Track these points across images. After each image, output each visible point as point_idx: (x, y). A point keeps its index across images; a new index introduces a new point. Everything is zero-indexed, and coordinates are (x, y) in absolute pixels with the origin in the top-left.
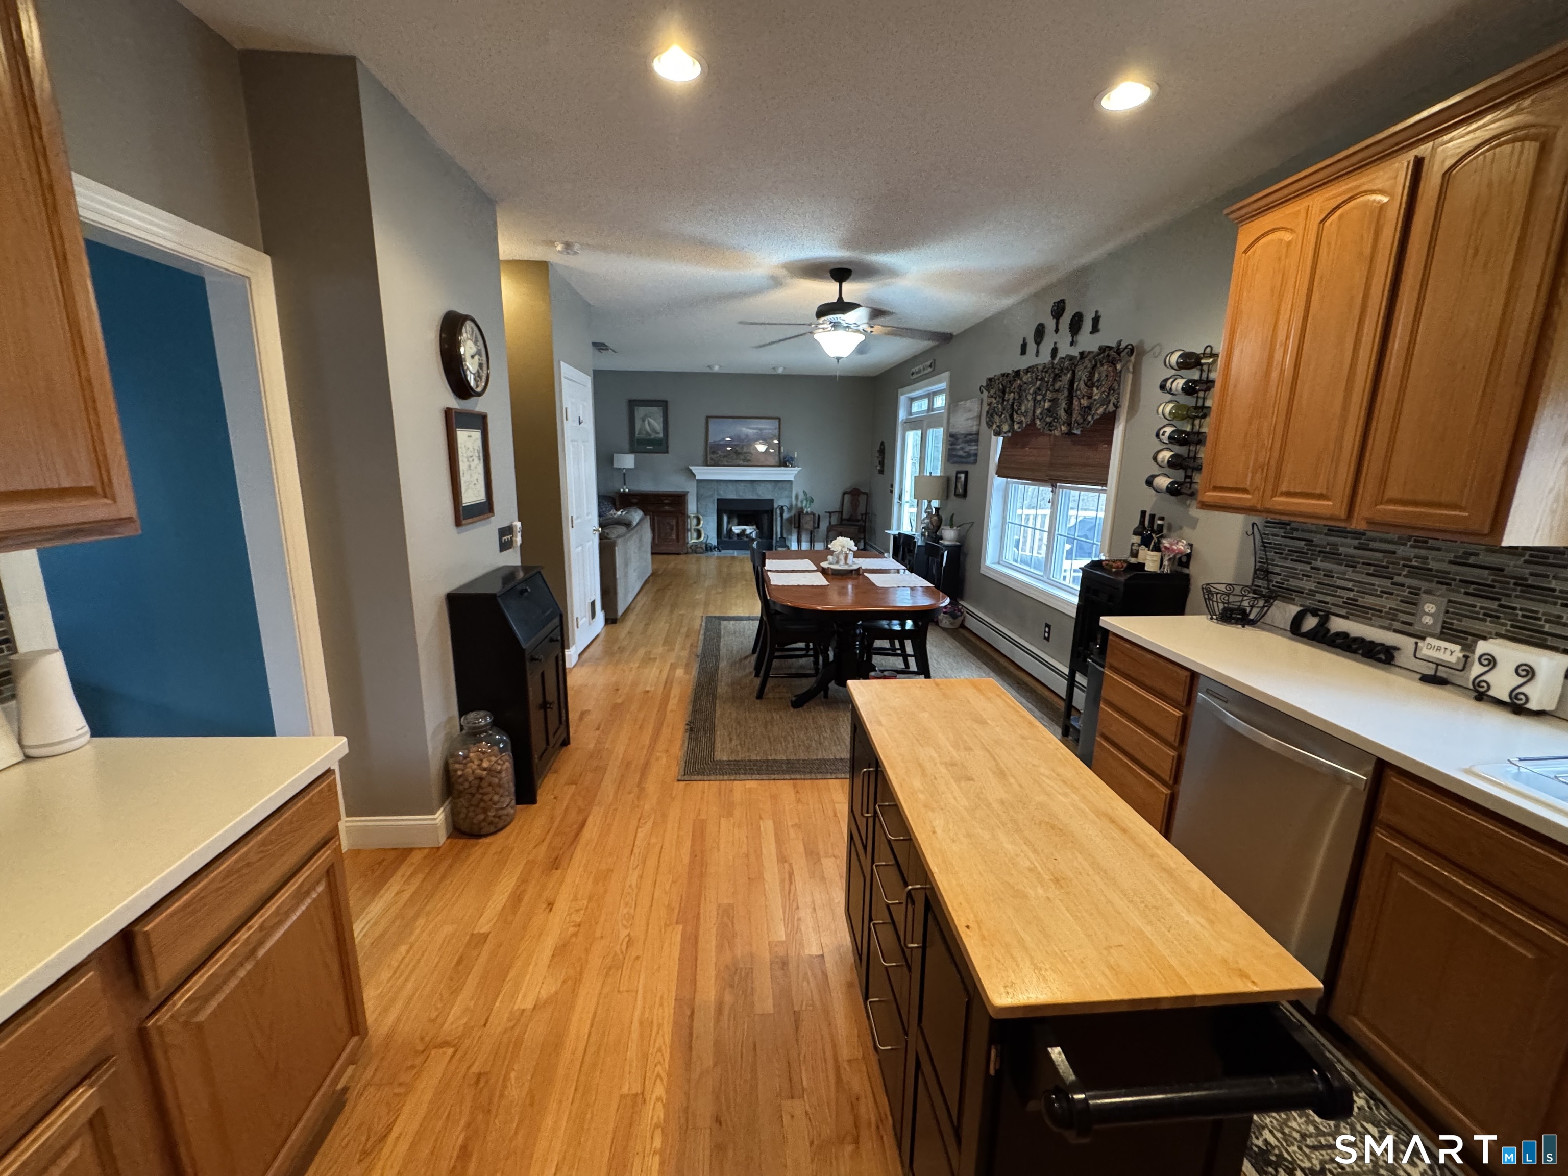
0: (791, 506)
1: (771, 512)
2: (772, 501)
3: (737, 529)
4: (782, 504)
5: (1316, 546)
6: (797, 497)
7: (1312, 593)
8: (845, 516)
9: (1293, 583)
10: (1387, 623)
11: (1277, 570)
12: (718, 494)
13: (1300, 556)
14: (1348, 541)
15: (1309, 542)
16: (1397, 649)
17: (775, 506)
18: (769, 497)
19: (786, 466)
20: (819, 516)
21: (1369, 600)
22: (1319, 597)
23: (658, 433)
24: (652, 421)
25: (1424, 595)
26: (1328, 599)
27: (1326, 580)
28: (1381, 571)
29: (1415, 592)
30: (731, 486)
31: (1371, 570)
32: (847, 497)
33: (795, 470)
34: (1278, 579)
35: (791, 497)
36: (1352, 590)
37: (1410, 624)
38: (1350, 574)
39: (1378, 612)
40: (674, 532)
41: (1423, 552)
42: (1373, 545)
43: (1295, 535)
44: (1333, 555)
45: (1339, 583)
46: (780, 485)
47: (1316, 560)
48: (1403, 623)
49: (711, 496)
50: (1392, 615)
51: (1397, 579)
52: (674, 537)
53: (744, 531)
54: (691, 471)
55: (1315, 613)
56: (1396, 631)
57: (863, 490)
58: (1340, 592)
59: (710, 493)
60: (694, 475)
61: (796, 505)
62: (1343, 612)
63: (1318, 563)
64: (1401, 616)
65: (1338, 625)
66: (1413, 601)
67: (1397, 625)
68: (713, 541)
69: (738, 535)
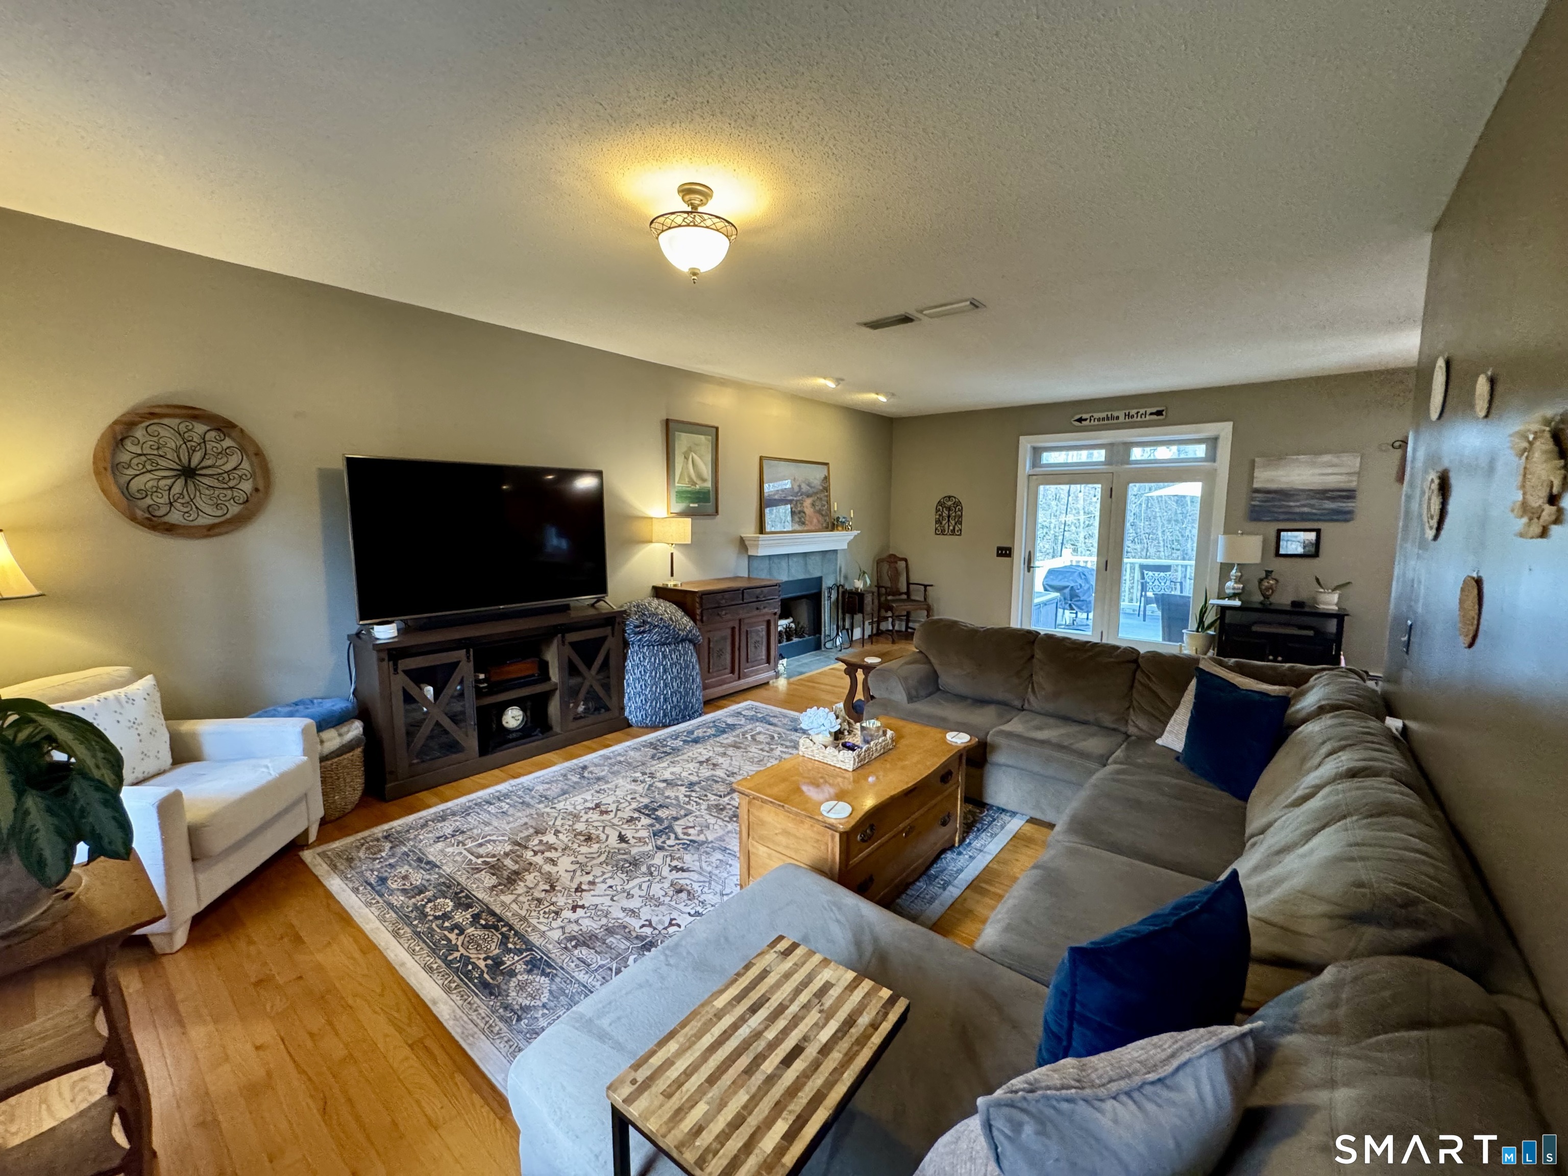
1: (818, 596)
2: (820, 579)
4: (830, 584)
17: (824, 586)
24: (697, 458)
32: (883, 566)
33: (851, 535)
35: (837, 572)
40: (764, 647)
46: (828, 556)
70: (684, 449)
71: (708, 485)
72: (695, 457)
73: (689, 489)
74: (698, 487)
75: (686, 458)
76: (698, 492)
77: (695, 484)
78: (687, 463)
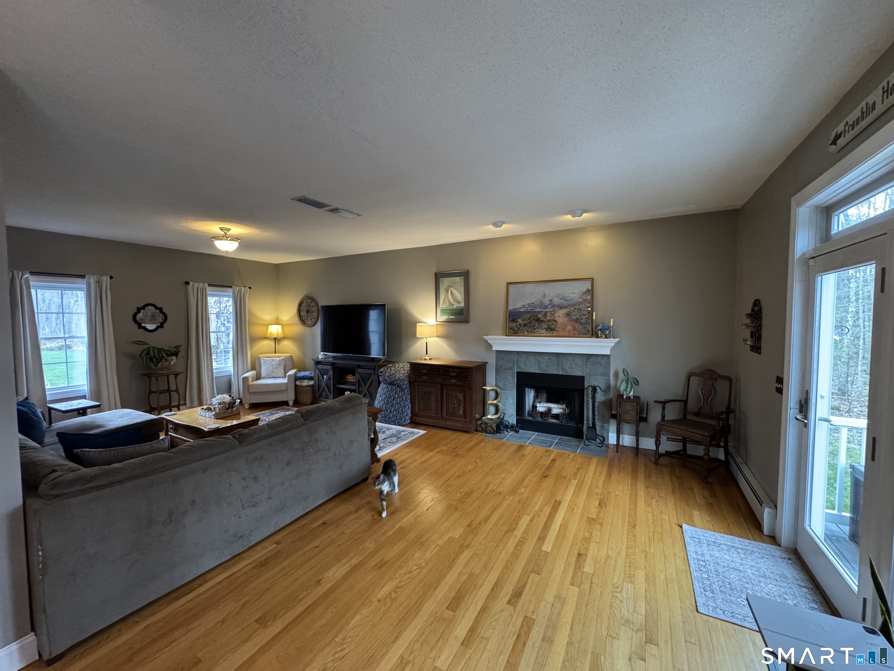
0: (608, 387)
1: (581, 391)
2: (582, 379)
3: (542, 407)
4: (596, 384)
6: (616, 375)
8: (692, 405)
12: (518, 367)
17: (586, 384)
18: (578, 373)
19: (597, 337)
20: (647, 402)
23: (459, 303)
24: (454, 291)
30: (532, 359)
32: (694, 380)
33: (611, 342)
35: (608, 375)
40: (461, 407)
46: (592, 359)
49: (511, 369)
52: (461, 412)
53: (550, 409)
54: (486, 341)
57: (722, 373)
59: (510, 365)
60: (490, 346)
61: (616, 386)
68: (511, 418)
69: (542, 413)
70: (446, 287)
71: (462, 305)
72: (453, 290)
73: (449, 308)
74: (455, 306)
75: (447, 291)
76: (455, 310)
77: (453, 305)
78: (448, 294)
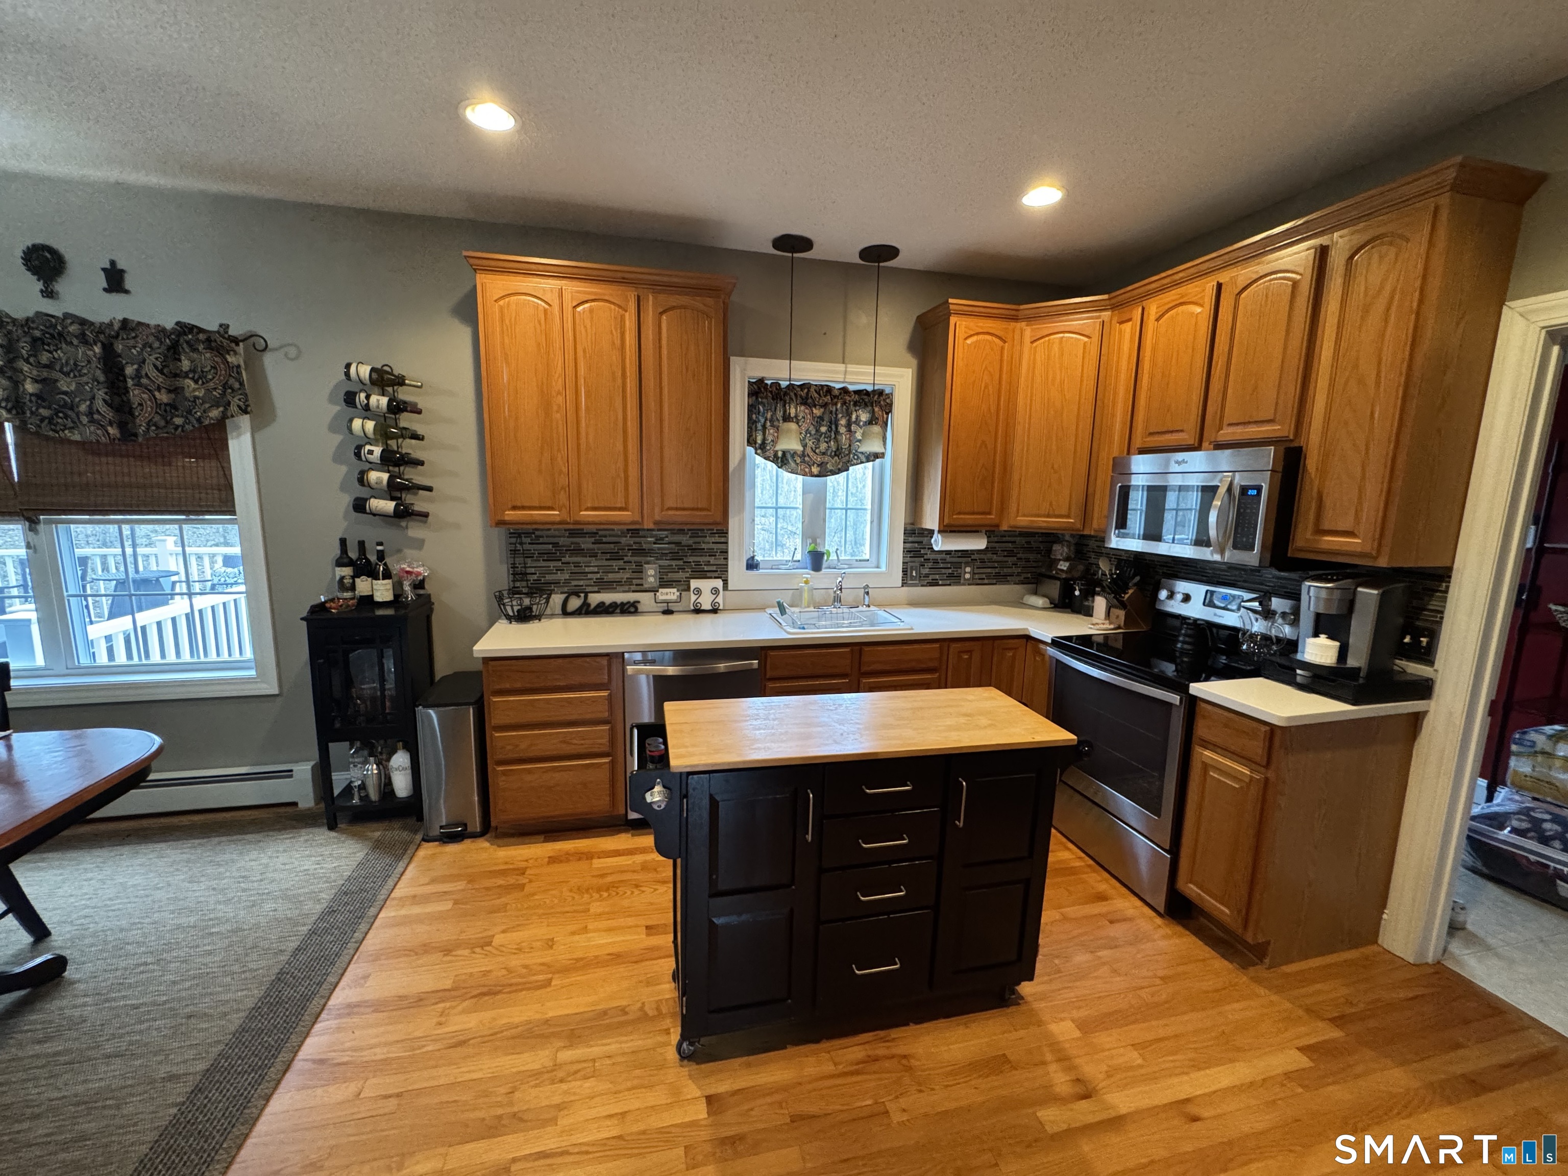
5: (563, 546)
7: (567, 582)
9: (549, 577)
10: (627, 588)
11: (533, 570)
13: (550, 556)
14: (587, 539)
15: (555, 545)
16: (639, 602)
21: (611, 576)
22: (574, 583)
25: (646, 566)
26: (581, 583)
27: (577, 570)
28: (615, 556)
29: (639, 565)
31: (608, 556)
34: (535, 577)
36: (598, 573)
37: (642, 585)
38: (594, 562)
39: (619, 582)
41: (637, 540)
42: (604, 540)
43: (541, 540)
44: (578, 551)
45: (587, 570)
47: (564, 557)
48: (637, 585)
50: (629, 582)
51: (626, 559)
55: (577, 594)
56: (634, 591)
58: (590, 576)
62: (596, 589)
63: (567, 559)
64: (635, 581)
65: (595, 599)
66: (639, 571)
67: (633, 587)
